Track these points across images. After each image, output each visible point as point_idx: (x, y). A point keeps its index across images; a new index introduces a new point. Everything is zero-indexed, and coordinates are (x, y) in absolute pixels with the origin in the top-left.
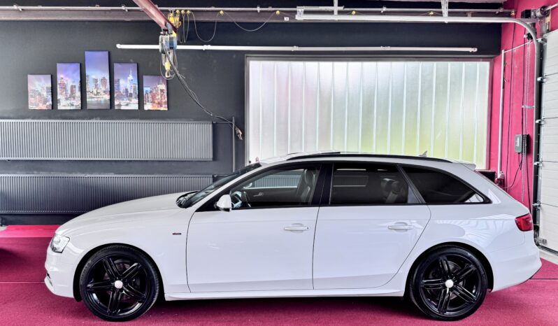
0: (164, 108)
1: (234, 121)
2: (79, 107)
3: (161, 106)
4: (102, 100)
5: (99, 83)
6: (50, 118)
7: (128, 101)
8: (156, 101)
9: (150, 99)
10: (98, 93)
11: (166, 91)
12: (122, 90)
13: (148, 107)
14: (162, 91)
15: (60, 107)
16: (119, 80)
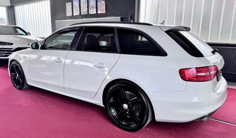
0: (104, 12)
1: (129, 16)
2: (79, 14)
3: (103, 11)
4: (85, 10)
5: (84, 3)
6: (72, 19)
7: (93, 10)
8: (102, 9)
9: (100, 9)
10: (84, 8)
11: (105, 4)
12: (91, 5)
13: (99, 12)
14: (104, 4)
15: (74, 15)
16: (90, 1)
